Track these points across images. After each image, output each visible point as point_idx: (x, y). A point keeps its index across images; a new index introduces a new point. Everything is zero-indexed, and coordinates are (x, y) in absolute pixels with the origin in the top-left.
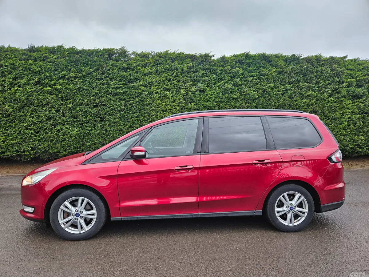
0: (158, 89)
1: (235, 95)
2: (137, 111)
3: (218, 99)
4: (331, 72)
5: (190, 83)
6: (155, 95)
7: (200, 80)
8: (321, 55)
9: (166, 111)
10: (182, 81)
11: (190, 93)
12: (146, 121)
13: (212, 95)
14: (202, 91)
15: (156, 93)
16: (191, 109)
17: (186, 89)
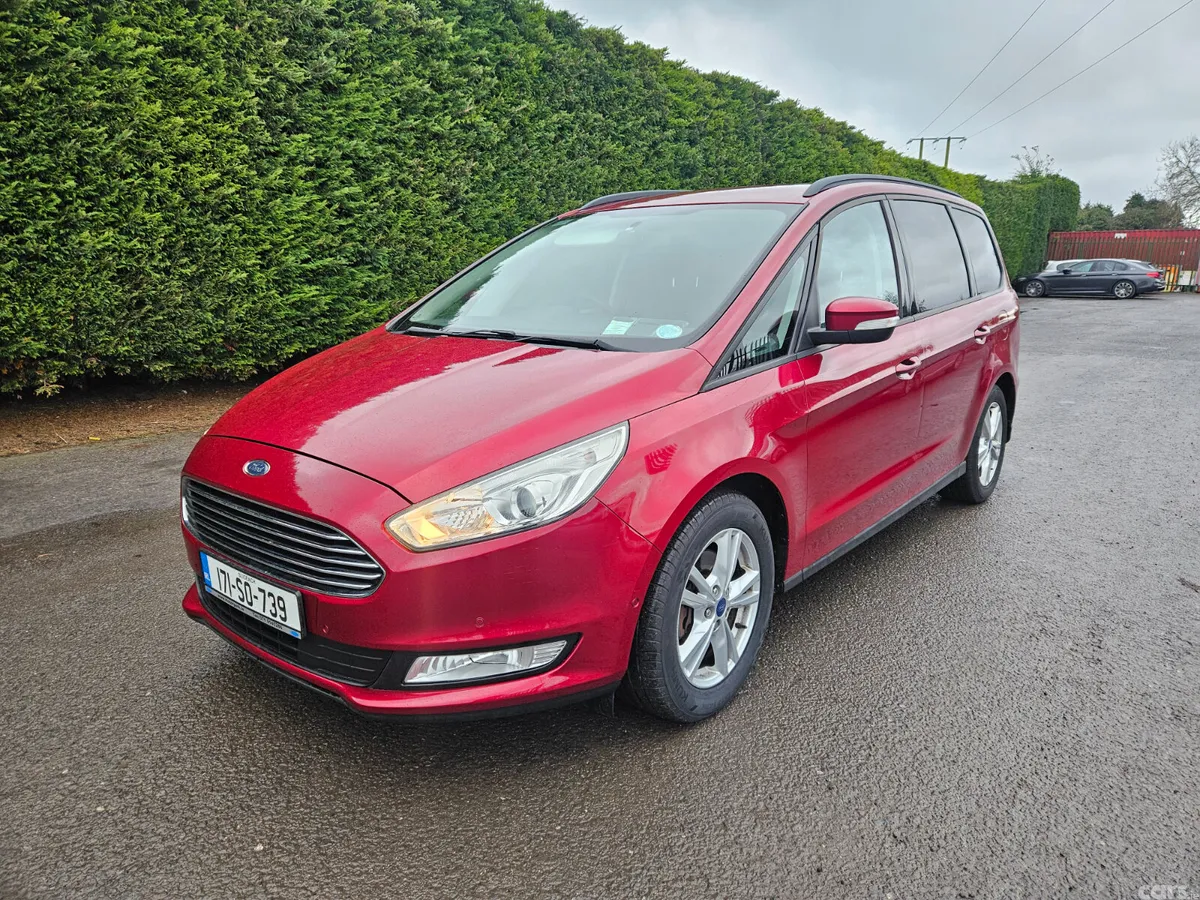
0: (143, 42)
1: (438, 121)
2: (36, 142)
3: (386, 131)
4: (646, 91)
5: (278, 42)
6: (134, 74)
7: (322, 39)
8: (620, 30)
9: (186, 157)
10: (247, 25)
11: (283, 87)
12: (89, 198)
13: (365, 110)
14: (331, 89)
15: (136, 62)
16: (296, 158)
17: (264, 65)
